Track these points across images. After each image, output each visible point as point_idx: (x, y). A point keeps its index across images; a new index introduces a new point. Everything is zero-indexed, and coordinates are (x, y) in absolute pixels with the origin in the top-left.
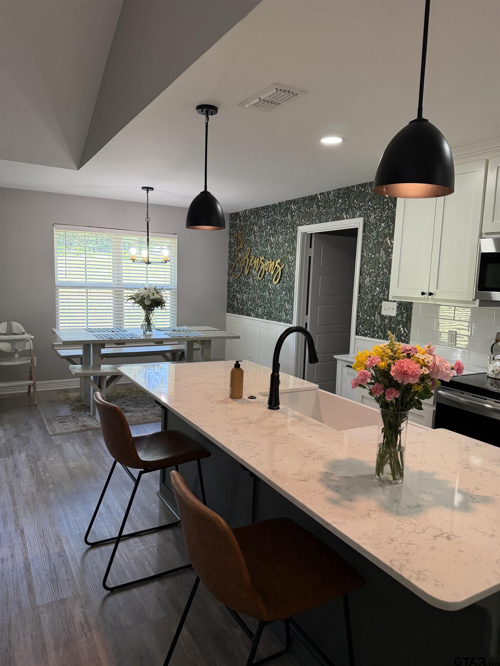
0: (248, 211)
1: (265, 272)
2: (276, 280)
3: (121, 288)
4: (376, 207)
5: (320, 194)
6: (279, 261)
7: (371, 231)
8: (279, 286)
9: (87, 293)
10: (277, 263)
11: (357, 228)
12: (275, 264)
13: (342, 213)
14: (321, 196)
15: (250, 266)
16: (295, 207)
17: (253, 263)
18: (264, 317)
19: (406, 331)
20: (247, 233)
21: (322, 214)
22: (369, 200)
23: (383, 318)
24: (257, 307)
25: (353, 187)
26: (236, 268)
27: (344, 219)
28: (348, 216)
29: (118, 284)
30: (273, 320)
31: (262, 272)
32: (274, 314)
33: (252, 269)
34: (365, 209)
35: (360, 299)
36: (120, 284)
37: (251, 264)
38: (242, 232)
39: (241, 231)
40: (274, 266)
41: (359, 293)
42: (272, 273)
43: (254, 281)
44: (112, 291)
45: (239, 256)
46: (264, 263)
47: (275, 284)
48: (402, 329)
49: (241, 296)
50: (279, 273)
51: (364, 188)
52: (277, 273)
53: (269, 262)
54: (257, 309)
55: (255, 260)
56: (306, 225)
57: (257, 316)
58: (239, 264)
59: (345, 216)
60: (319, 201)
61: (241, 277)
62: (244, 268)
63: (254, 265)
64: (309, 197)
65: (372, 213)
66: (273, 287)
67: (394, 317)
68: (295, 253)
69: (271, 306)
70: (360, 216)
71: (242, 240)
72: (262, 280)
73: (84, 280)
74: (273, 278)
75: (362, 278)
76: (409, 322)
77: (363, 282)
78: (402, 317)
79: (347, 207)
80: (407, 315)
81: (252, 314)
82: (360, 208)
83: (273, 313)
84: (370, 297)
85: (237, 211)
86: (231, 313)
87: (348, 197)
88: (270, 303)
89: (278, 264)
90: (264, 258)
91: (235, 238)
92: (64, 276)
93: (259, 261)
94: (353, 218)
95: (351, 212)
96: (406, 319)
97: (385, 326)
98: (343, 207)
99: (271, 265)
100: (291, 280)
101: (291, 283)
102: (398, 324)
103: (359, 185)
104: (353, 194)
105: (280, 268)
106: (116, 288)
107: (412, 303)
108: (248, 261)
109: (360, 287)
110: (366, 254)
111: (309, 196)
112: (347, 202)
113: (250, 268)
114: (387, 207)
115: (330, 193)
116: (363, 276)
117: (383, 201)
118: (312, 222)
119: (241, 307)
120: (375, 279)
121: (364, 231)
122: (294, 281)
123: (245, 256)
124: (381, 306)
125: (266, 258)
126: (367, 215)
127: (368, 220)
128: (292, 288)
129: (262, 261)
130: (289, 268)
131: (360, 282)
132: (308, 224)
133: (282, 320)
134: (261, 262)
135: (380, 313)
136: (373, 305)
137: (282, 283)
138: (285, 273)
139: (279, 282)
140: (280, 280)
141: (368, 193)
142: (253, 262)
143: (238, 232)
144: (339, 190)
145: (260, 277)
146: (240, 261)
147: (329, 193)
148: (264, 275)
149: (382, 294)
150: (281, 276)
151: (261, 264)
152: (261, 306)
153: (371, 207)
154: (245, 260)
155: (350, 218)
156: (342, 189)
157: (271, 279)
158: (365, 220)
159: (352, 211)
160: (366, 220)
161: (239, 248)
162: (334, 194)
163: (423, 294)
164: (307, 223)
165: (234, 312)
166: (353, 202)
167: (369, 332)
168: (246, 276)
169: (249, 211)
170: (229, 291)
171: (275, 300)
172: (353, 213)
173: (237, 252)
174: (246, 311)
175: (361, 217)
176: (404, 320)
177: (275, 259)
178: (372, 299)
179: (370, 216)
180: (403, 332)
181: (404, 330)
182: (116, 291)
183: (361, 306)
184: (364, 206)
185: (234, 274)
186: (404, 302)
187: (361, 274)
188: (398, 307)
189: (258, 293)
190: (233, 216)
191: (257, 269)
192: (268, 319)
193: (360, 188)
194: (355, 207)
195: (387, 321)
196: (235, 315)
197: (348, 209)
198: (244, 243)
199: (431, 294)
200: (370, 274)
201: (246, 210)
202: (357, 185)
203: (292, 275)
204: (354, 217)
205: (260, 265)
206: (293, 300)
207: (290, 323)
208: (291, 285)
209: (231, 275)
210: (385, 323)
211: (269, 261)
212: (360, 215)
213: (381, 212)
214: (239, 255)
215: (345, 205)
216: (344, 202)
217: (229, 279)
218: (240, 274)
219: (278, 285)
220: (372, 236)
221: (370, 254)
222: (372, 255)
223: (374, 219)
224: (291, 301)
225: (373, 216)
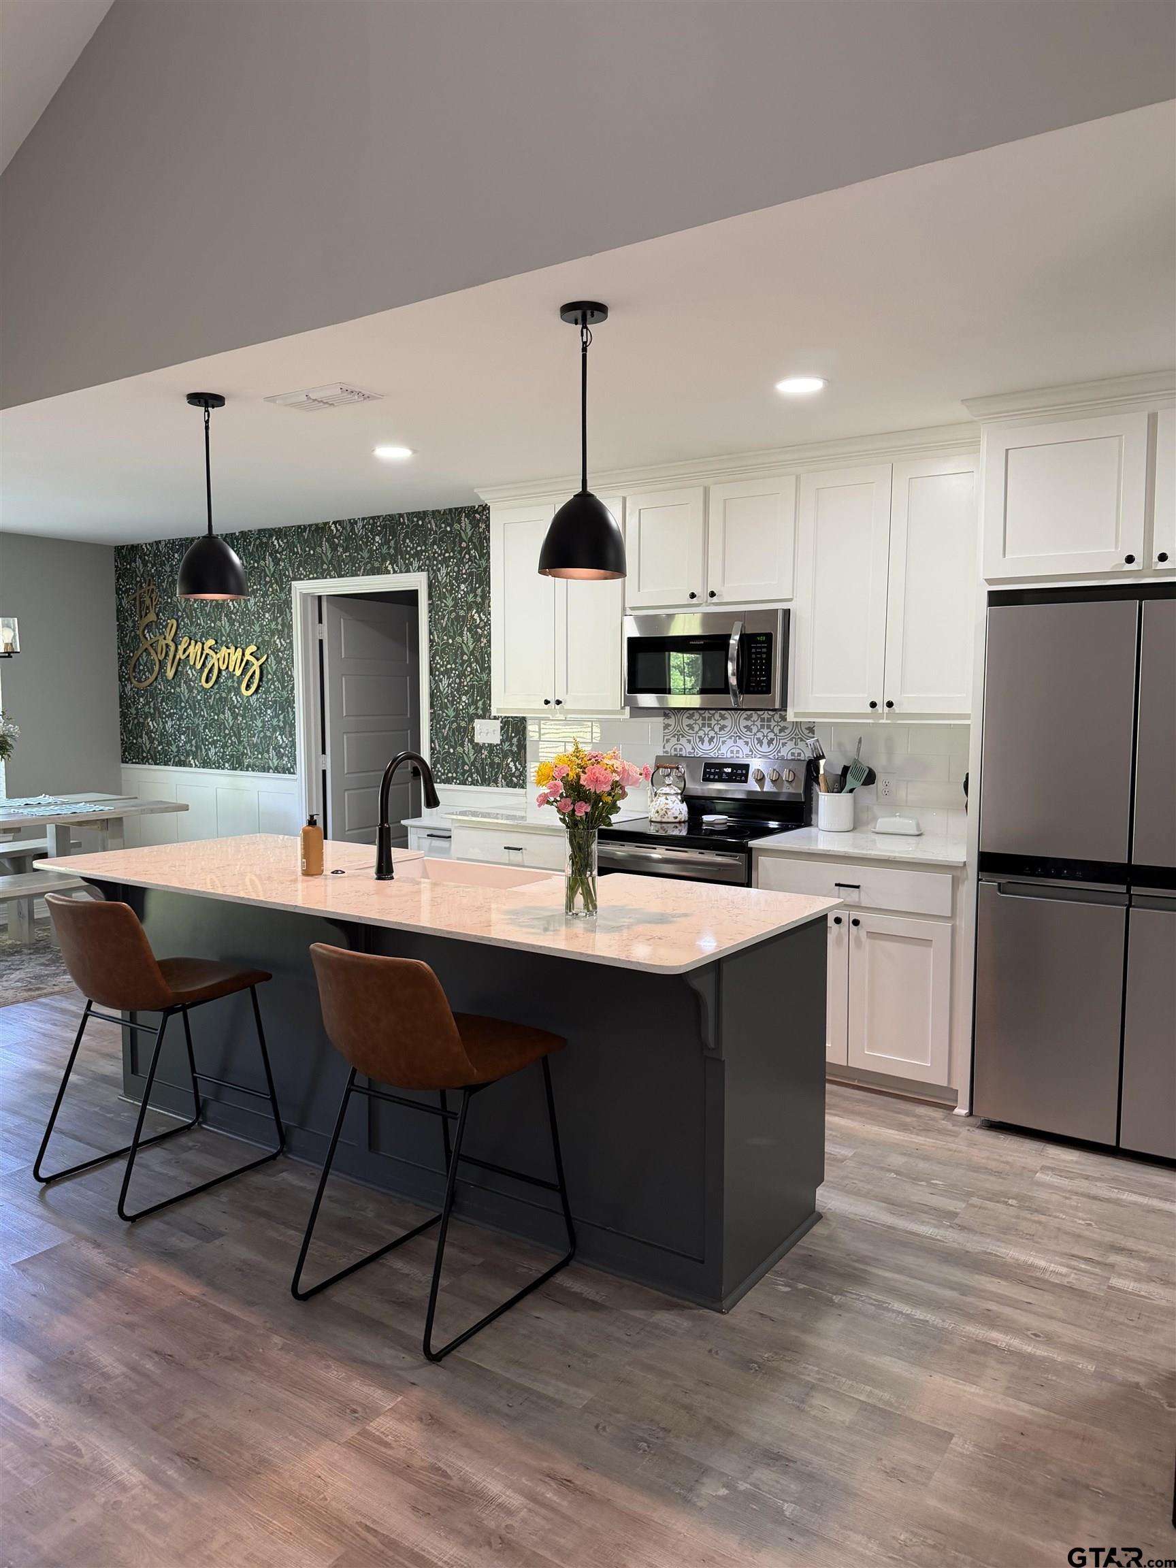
0: (163, 543)
1: (220, 671)
2: (248, 687)
4: (447, 555)
5: (335, 523)
6: (253, 648)
7: (442, 597)
8: (258, 699)
10: (248, 652)
11: (417, 590)
12: (243, 655)
13: (384, 561)
14: (336, 527)
15: (180, 659)
16: (281, 543)
17: (187, 653)
18: (224, 765)
19: (519, 766)
20: (165, 590)
21: (343, 561)
22: (434, 543)
23: (478, 748)
24: (205, 745)
25: (401, 515)
26: (140, 664)
27: (388, 572)
28: (396, 568)
30: (247, 770)
32: (250, 757)
33: (185, 666)
34: (428, 558)
35: (433, 717)
37: (180, 655)
38: (152, 587)
39: (149, 585)
40: (242, 660)
41: (432, 706)
42: (238, 673)
43: (190, 691)
45: (147, 638)
46: (216, 653)
47: (247, 697)
48: (512, 765)
49: (158, 725)
50: (254, 672)
51: (423, 520)
52: (249, 674)
53: (228, 651)
54: (204, 750)
55: (192, 647)
56: (310, 579)
57: (206, 764)
58: (149, 654)
59: (390, 568)
60: (335, 537)
61: (155, 683)
62: (162, 664)
63: (188, 656)
64: (310, 526)
65: (442, 566)
66: (243, 701)
67: (497, 745)
68: (288, 633)
69: (240, 742)
70: (420, 569)
71: (154, 604)
72: (212, 687)
74: (240, 683)
75: (434, 679)
76: (523, 751)
77: (437, 687)
78: (511, 745)
79: (392, 551)
80: (519, 740)
81: (192, 762)
82: (417, 555)
83: (247, 754)
84: (451, 713)
85: (135, 542)
86: (133, 763)
87: (394, 534)
88: (238, 736)
89: (251, 654)
90: (214, 642)
91: (135, 599)
93: (203, 649)
94: (406, 572)
95: (401, 561)
96: (517, 746)
97: (483, 763)
98: (384, 550)
99: (233, 658)
100: (284, 688)
101: (285, 693)
102: (505, 757)
103: (413, 513)
104: (402, 529)
105: (256, 665)
107: (524, 719)
108: (172, 648)
109: (432, 695)
110: (438, 637)
111: (312, 525)
112: (392, 542)
113: (179, 664)
114: (467, 556)
115: (356, 522)
116: (436, 676)
117: (460, 546)
118: (323, 575)
119: (160, 748)
120: (457, 680)
121: (430, 597)
122: (293, 688)
123: (165, 639)
124: (473, 728)
125: (219, 642)
126: (432, 569)
127: (436, 577)
128: (290, 702)
129: (210, 648)
130: (279, 662)
131: (431, 687)
132: (313, 578)
133: (269, 768)
134: (207, 651)
135: (471, 741)
136: (459, 727)
137: (265, 693)
138: (268, 673)
139: (256, 691)
140: (259, 687)
141: (431, 529)
142: (185, 651)
143: (141, 586)
144: (373, 518)
145: (207, 681)
146: (150, 648)
147: (353, 523)
148: (218, 677)
149: (472, 707)
150: (261, 680)
151: (207, 654)
152: (214, 743)
153: (439, 555)
154: (164, 647)
155: (401, 572)
156: (379, 517)
157: (236, 685)
158: (429, 577)
159: (404, 559)
160: (431, 577)
161: (146, 620)
162: (364, 526)
163: (547, 702)
164: (311, 576)
165: (143, 761)
166: (404, 544)
167: (454, 775)
168: (168, 681)
169: (166, 545)
170: (123, 715)
171: (249, 727)
172: (405, 563)
173: (141, 629)
174: (175, 757)
175: (422, 571)
176: (515, 749)
177: (241, 644)
178: (457, 716)
179: (439, 570)
180: (514, 770)
181: (515, 765)
183: (436, 730)
184: (425, 551)
185: (135, 677)
186: (512, 717)
187: (431, 673)
188: (502, 728)
189: (203, 716)
190: (124, 551)
191: (198, 666)
192: (234, 769)
193: (415, 519)
194: (408, 553)
195: (486, 753)
196: (147, 766)
197: (395, 556)
198: (160, 611)
199: (558, 702)
200: (447, 672)
201: (160, 542)
202: (408, 514)
203: (285, 678)
204: (408, 571)
205: (206, 658)
206: (293, 726)
207: (290, 773)
208: (286, 696)
209: (129, 680)
210: (483, 756)
211: (228, 648)
212: (419, 567)
213: (457, 565)
214: (147, 635)
215: (389, 548)
216: (387, 542)
217: (123, 686)
218: (152, 678)
219: (255, 697)
220: (446, 606)
221: (445, 638)
222: (448, 640)
223: (446, 576)
224: (289, 727)
225: (444, 571)
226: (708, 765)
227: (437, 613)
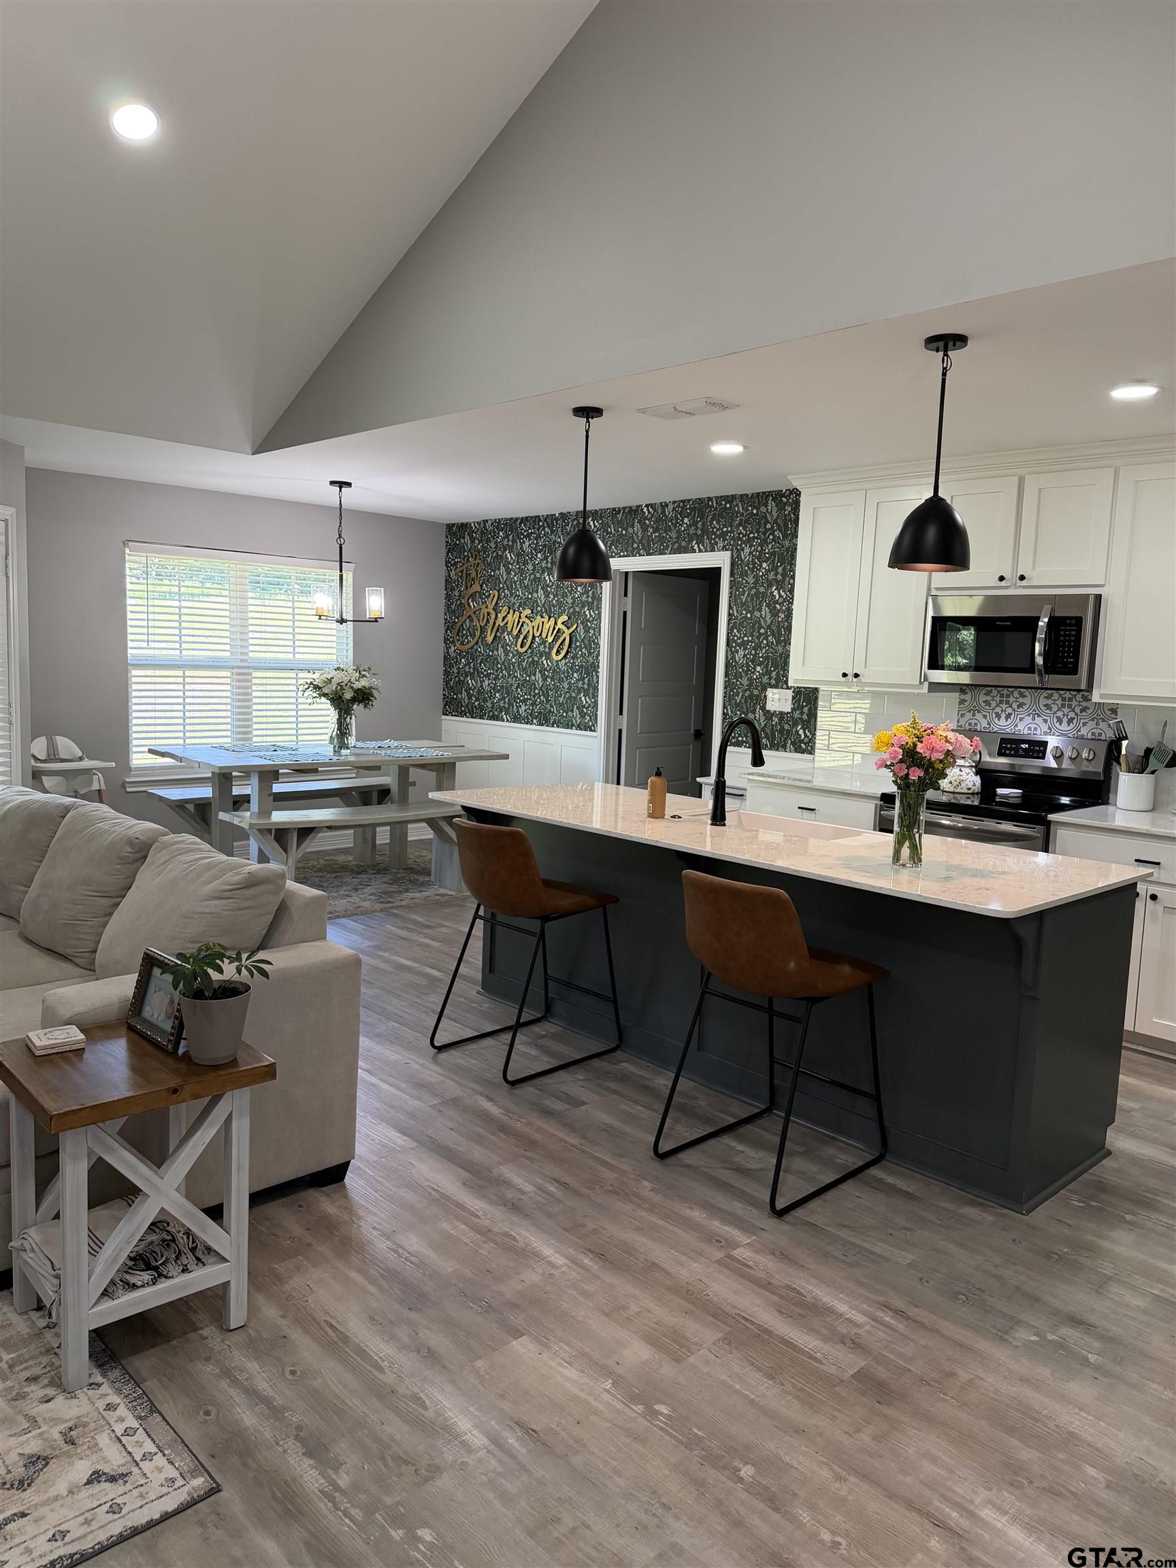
0: (490, 522)
1: (534, 637)
2: (558, 652)
3: (248, 668)
4: (752, 535)
5: (647, 506)
6: (564, 618)
7: (744, 574)
8: (566, 664)
9: (184, 677)
10: (560, 621)
11: (720, 568)
12: (556, 623)
13: (691, 541)
14: (648, 509)
15: (499, 625)
16: (596, 524)
17: (505, 621)
18: (532, 721)
19: (808, 734)
20: (489, 564)
21: (652, 540)
22: (740, 524)
23: (769, 715)
24: (517, 703)
25: (710, 499)
26: (463, 629)
27: (694, 551)
28: (702, 548)
29: (242, 660)
30: (553, 726)
31: (525, 637)
32: (556, 715)
33: (503, 632)
34: (733, 538)
35: (727, 685)
36: (245, 661)
37: (499, 622)
38: (478, 561)
39: (475, 560)
40: (554, 629)
41: (727, 675)
42: (550, 639)
43: (507, 655)
44: (229, 674)
45: (470, 606)
46: (531, 621)
47: (557, 661)
48: (801, 732)
49: (476, 683)
50: (565, 639)
51: (731, 503)
52: (560, 641)
53: (543, 620)
54: (515, 707)
55: (510, 616)
56: (620, 557)
57: (516, 719)
58: (472, 621)
59: (696, 547)
60: (646, 518)
61: (475, 647)
62: (483, 630)
63: (507, 623)
64: (624, 508)
65: (746, 546)
66: (552, 665)
67: (788, 713)
68: (597, 605)
69: (548, 701)
70: (724, 548)
71: (479, 576)
72: (526, 652)
73: (178, 652)
74: (551, 648)
75: (731, 650)
76: (813, 720)
77: (733, 658)
78: (802, 713)
79: (699, 532)
80: (810, 710)
81: (504, 717)
82: (723, 536)
83: (553, 712)
84: (745, 682)
85: (464, 521)
86: (452, 715)
87: (702, 516)
88: (547, 696)
89: (563, 623)
90: (530, 612)
91: (462, 571)
92: (145, 644)
93: (520, 617)
94: (711, 551)
95: (706, 541)
96: (807, 715)
97: (773, 729)
98: (692, 531)
99: (546, 626)
100: (590, 654)
101: (591, 659)
102: (795, 724)
103: (721, 497)
104: (710, 511)
105: (567, 632)
106: (239, 667)
107: (816, 690)
108: (493, 616)
109: (727, 665)
110: (737, 612)
111: (626, 508)
112: (700, 524)
113: (498, 630)
114: (771, 537)
115: (667, 505)
116: (733, 647)
117: (765, 527)
118: (633, 553)
119: (476, 703)
120: (753, 652)
121: (732, 574)
122: (598, 655)
123: (486, 607)
124: (765, 697)
125: (534, 611)
126: (736, 549)
127: (739, 556)
128: (595, 667)
129: (526, 617)
130: (587, 631)
131: (727, 657)
132: (624, 556)
133: (573, 725)
134: (523, 619)
135: (763, 708)
136: (752, 695)
137: (573, 658)
138: (577, 640)
139: (565, 657)
140: (567, 652)
141: (738, 512)
142: (504, 618)
143: (468, 560)
144: (683, 501)
145: (522, 647)
146: (473, 616)
147: (664, 506)
148: (532, 643)
149: (766, 677)
150: (570, 646)
151: (524, 622)
152: (525, 701)
153: (744, 536)
154: (486, 614)
155: (706, 551)
156: (689, 501)
157: (547, 650)
158: (732, 556)
159: (709, 539)
160: (735, 556)
161: (471, 591)
162: (674, 509)
163: (843, 676)
164: (622, 554)
165: (462, 714)
166: (710, 525)
167: (744, 739)
168: (487, 645)
169: (492, 524)
170: (446, 673)
171: (557, 689)
172: (710, 543)
173: (466, 598)
174: (489, 712)
175: (727, 550)
176: (805, 717)
177: (554, 614)
178: (750, 685)
179: (743, 549)
180: (803, 737)
181: (805, 732)
182: (239, 674)
183: (729, 697)
184: (731, 532)
185: (458, 640)
186: (804, 688)
187: (728, 644)
188: (793, 698)
189: (517, 677)
190: (454, 529)
191: (515, 632)
192: (542, 725)
193: (723, 503)
194: (715, 533)
195: (776, 720)
196: (464, 719)
197: (702, 536)
198: (483, 583)
199: (856, 676)
200: (744, 644)
201: (487, 521)
202: (717, 498)
203: (592, 646)
204: (713, 550)
205: (522, 625)
206: (596, 689)
207: (591, 730)
208: (591, 661)
209: (453, 642)
210: (774, 723)
211: (542, 617)
212: (724, 547)
213: (761, 545)
214: (471, 604)
215: (697, 529)
216: (695, 524)
217: (447, 648)
218: (473, 642)
219: (563, 661)
220: (747, 582)
221: (744, 612)
222: (746, 614)
223: (749, 555)
224: (593, 690)
225: (747, 550)
226: (1003, 741)
227: (737, 590)
